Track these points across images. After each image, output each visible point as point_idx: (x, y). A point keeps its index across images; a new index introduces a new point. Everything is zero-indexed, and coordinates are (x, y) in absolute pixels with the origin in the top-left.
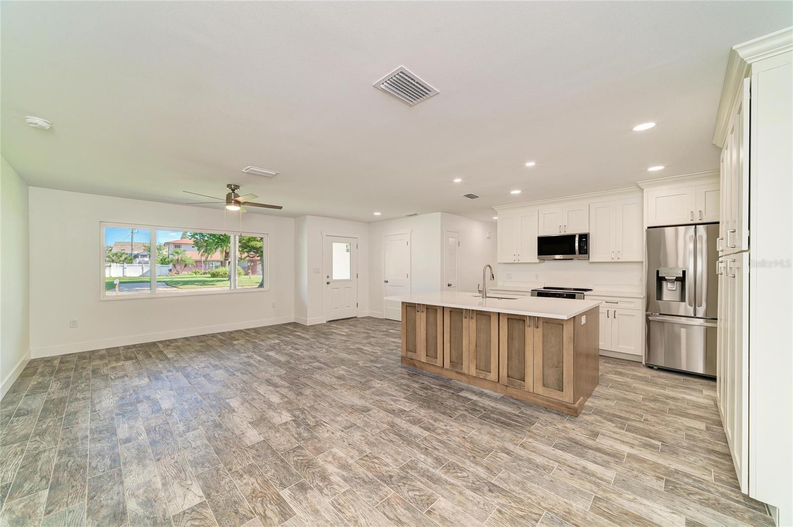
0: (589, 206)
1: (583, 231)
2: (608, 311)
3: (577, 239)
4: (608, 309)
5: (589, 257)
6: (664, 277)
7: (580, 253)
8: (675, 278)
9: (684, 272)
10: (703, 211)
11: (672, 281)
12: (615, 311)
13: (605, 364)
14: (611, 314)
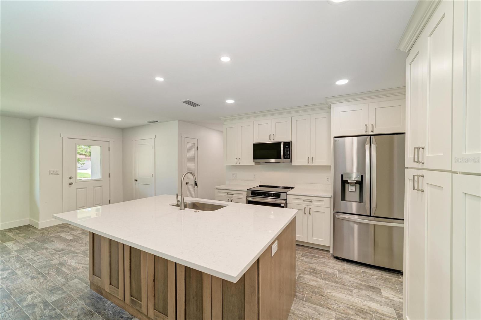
0: (291, 118)
1: (287, 140)
2: (305, 208)
3: (282, 146)
4: (305, 206)
5: (291, 162)
6: (347, 181)
7: (284, 158)
8: (355, 182)
9: (362, 177)
10: (374, 125)
11: (353, 184)
12: (310, 209)
13: (303, 258)
14: (307, 211)
